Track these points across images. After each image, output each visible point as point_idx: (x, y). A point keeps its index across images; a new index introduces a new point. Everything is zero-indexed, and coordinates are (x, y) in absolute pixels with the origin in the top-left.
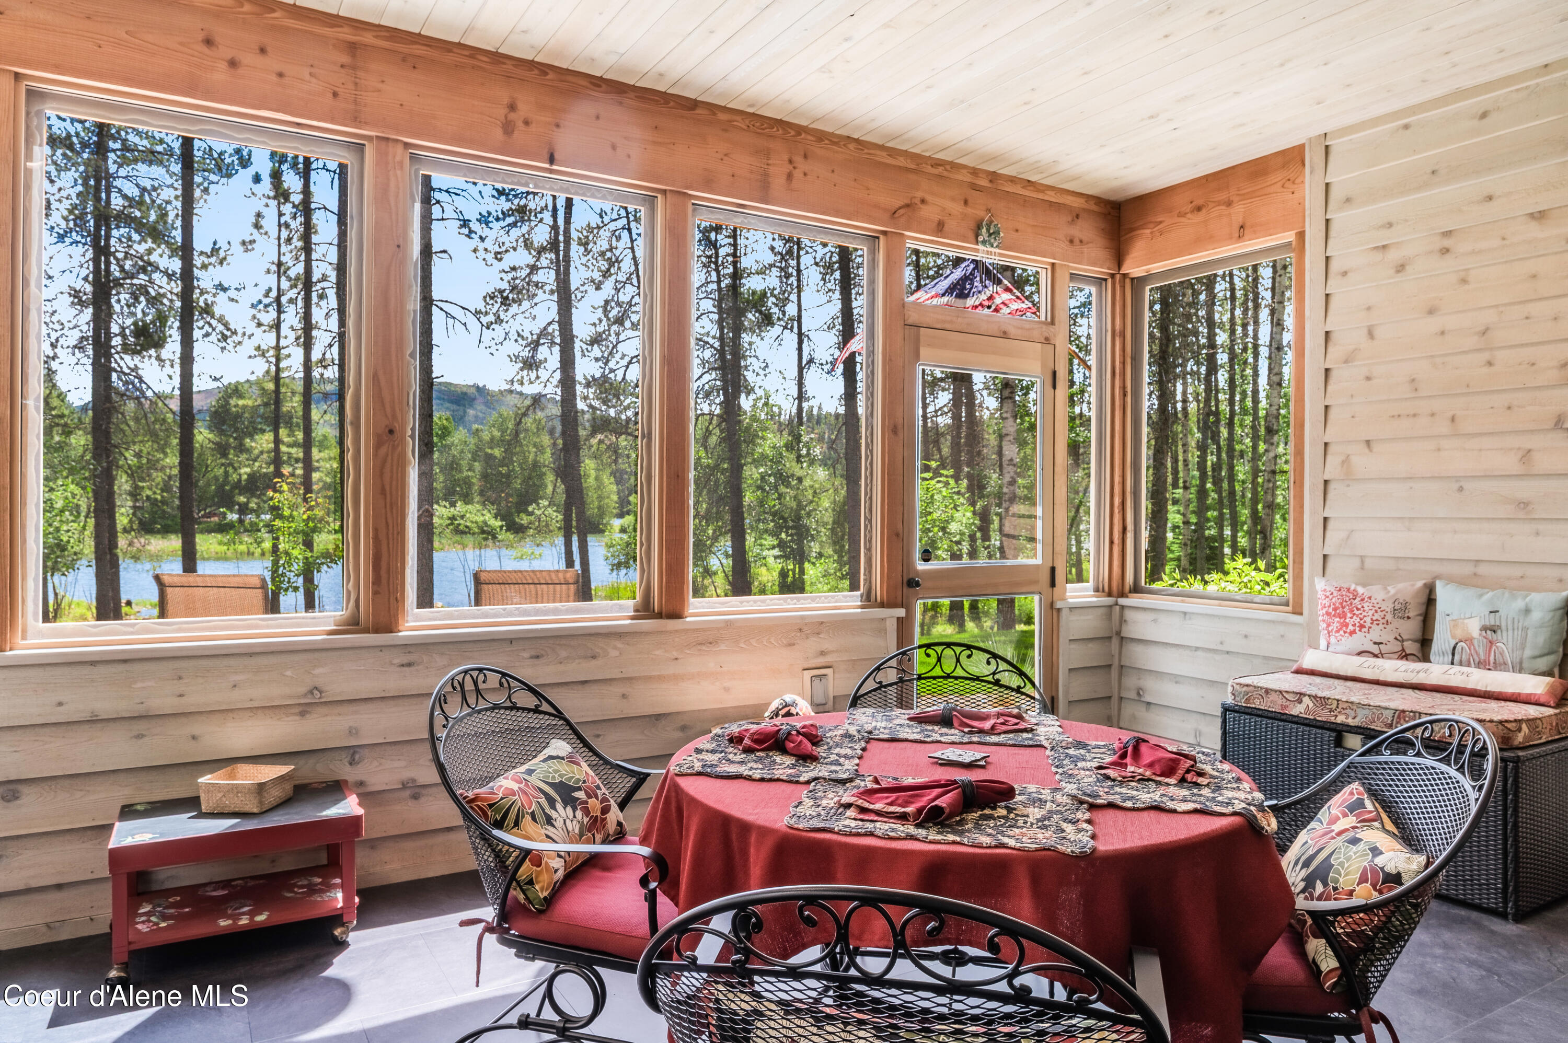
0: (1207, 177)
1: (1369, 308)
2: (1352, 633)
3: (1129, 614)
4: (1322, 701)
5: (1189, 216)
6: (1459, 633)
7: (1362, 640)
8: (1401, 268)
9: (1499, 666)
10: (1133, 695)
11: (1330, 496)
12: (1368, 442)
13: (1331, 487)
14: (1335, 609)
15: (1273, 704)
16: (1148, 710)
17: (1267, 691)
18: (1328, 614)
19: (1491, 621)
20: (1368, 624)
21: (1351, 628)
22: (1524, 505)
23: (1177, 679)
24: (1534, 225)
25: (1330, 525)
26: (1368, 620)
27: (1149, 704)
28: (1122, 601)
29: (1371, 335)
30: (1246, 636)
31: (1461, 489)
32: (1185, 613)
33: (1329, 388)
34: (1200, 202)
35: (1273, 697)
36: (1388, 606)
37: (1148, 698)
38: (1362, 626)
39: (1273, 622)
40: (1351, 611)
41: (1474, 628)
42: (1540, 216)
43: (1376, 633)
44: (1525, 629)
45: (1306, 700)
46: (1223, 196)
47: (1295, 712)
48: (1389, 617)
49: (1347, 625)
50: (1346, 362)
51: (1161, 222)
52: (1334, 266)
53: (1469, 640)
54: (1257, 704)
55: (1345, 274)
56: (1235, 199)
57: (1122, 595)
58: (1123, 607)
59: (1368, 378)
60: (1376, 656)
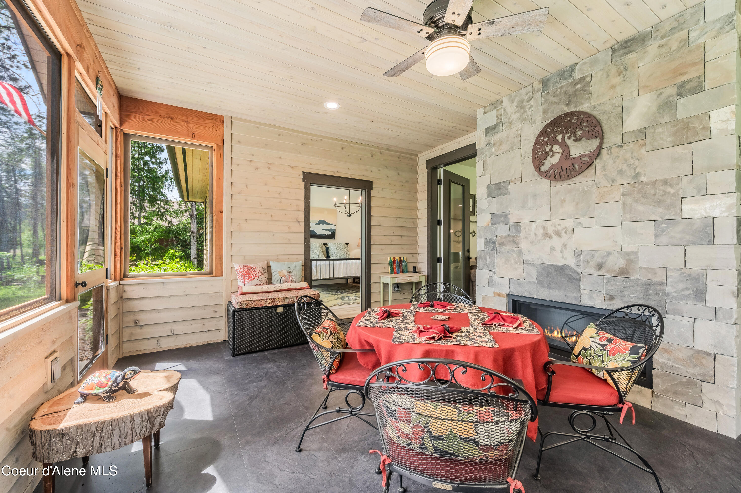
0: (176, 107)
1: (246, 178)
2: (254, 279)
3: (126, 288)
4: (274, 300)
5: (166, 119)
6: (282, 275)
7: (257, 281)
8: (257, 169)
9: (292, 282)
10: (132, 324)
11: (233, 236)
12: (246, 220)
13: (233, 233)
14: (246, 272)
15: (257, 305)
16: (141, 329)
17: (254, 301)
18: (243, 274)
19: (289, 270)
20: (258, 276)
21: (253, 277)
22: (289, 240)
23: (159, 311)
24: (291, 169)
25: (233, 245)
26: (257, 274)
27: (141, 326)
28: (122, 282)
29: (247, 186)
30: (196, 287)
31: (273, 235)
32: (163, 283)
33: (233, 201)
34: (173, 116)
35: (256, 302)
36: (261, 270)
37: (141, 323)
38: (256, 277)
39: (208, 280)
40: (252, 272)
41: (285, 272)
42: (292, 167)
43: (261, 278)
44: (296, 271)
45: (269, 301)
46: (185, 118)
47: (265, 305)
48: (263, 273)
49: (251, 277)
50: (239, 193)
51: (149, 115)
52: (234, 161)
53: (284, 276)
54: (251, 306)
55: (238, 165)
56: (191, 122)
57: (121, 279)
58: (123, 285)
59: (246, 200)
60: (261, 285)
